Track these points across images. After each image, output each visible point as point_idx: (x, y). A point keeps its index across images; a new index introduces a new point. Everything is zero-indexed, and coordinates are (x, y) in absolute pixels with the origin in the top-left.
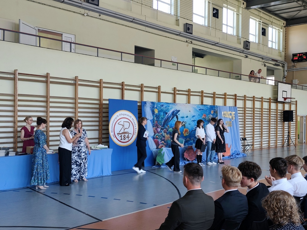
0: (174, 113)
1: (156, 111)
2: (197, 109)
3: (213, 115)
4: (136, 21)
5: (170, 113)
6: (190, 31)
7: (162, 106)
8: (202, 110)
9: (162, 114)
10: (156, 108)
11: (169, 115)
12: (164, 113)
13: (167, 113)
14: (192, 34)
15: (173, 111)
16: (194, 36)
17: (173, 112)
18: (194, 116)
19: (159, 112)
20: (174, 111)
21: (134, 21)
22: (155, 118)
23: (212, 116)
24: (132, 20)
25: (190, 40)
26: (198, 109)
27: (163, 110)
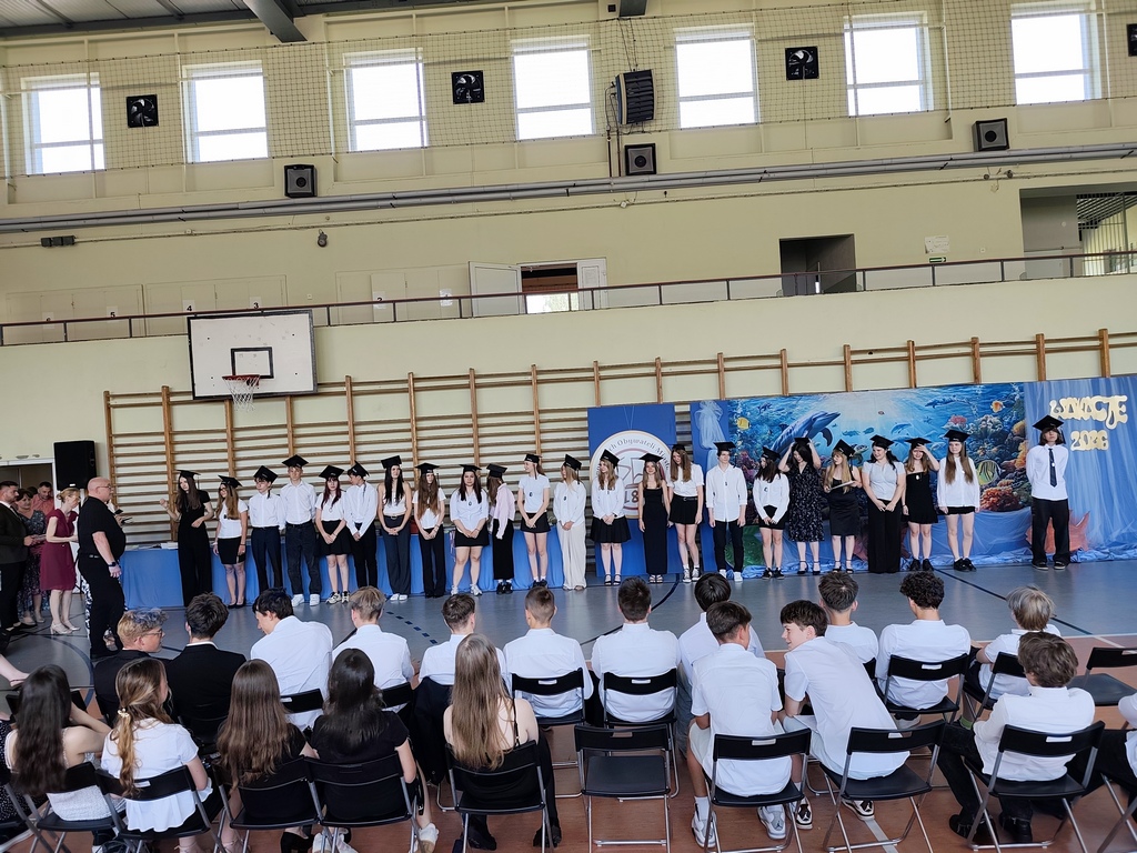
0: (816, 423)
1: (743, 425)
2: (918, 404)
3: (1001, 415)
4: (772, 175)
5: (797, 425)
6: (999, 141)
7: (765, 407)
8: (945, 402)
9: (765, 429)
10: (742, 415)
11: (796, 430)
12: (770, 426)
13: (784, 427)
14: (1006, 147)
15: (809, 417)
16: (1013, 153)
17: (811, 421)
18: (902, 426)
19: (752, 425)
20: (815, 419)
21: (765, 176)
22: (740, 443)
23: (995, 420)
24: (759, 177)
25: (1005, 169)
26: (923, 405)
27: (768, 420)
